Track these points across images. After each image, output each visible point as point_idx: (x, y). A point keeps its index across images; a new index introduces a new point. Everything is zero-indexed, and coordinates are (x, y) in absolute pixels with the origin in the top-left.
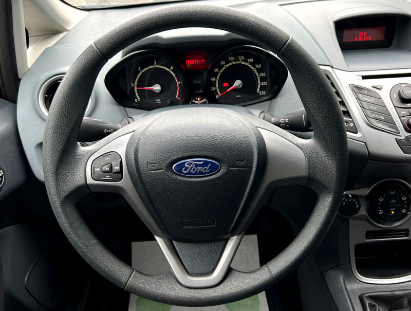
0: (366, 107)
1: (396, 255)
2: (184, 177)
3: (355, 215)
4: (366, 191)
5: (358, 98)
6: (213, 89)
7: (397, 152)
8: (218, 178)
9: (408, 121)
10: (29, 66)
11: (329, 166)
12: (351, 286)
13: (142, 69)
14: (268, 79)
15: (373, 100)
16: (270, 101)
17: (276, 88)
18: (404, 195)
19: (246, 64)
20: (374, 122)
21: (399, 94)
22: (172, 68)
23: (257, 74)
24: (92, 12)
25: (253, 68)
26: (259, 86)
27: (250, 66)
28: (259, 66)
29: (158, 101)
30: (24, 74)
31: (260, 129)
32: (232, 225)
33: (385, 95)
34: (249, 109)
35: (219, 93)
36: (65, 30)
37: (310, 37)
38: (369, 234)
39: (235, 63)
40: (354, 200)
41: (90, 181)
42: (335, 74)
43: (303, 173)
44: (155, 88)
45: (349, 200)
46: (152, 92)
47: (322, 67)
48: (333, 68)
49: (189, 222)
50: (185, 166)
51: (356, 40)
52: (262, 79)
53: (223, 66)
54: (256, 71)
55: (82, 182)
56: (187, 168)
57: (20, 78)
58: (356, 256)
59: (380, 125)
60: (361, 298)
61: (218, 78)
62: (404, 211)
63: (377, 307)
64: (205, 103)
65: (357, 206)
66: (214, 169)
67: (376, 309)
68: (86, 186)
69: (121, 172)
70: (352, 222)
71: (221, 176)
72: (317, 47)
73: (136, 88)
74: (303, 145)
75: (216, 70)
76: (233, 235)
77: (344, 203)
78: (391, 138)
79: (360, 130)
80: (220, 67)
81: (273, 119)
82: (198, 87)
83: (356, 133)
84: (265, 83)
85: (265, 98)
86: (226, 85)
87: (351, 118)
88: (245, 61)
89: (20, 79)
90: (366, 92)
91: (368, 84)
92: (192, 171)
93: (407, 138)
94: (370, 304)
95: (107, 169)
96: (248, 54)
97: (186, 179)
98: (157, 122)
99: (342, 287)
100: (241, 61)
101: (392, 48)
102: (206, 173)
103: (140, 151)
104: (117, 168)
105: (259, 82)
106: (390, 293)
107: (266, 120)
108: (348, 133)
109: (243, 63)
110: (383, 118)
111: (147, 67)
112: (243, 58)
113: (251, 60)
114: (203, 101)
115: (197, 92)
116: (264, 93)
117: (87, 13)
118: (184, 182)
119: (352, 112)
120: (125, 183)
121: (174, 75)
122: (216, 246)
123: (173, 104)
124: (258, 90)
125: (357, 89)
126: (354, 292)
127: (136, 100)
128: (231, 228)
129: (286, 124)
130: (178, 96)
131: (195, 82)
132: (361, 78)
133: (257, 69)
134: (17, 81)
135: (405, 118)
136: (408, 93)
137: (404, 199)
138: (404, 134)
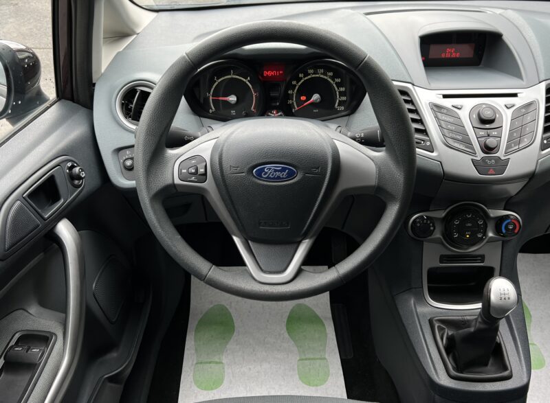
0: (444, 126)
1: (472, 284)
2: (264, 181)
3: (429, 238)
4: (442, 214)
5: (436, 117)
6: (290, 102)
7: (473, 173)
8: (294, 183)
9: (485, 143)
10: (103, 71)
11: (397, 176)
12: (421, 309)
13: (218, 79)
14: (348, 94)
15: (451, 120)
16: (348, 117)
17: (354, 103)
18: (480, 218)
19: (325, 77)
20: (451, 142)
21: (479, 115)
22: (249, 78)
23: (336, 89)
24: (161, 13)
25: (332, 82)
26: (338, 101)
27: (330, 80)
28: (338, 80)
29: (233, 112)
30: (97, 80)
31: (335, 141)
32: (305, 228)
33: (464, 115)
34: (327, 123)
35: (296, 106)
36: (134, 33)
37: (393, 52)
38: (443, 258)
39: (314, 76)
40: (429, 222)
41: (177, 181)
42: (415, 91)
43: (373, 182)
44: (230, 99)
45: (423, 221)
46: (227, 103)
47: (395, 83)
48: (413, 85)
49: (265, 223)
50: (264, 171)
51: (443, 56)
52: (341, 94)
53: (301, 78)
54: (335, 85)
55: (170, 182)
56: (266, 173)
57: (94, 82)
58: (428, 282)
59: (457, 145)
60: (431, 322)
61: (296, 90)
62: (479, 236)
63: (446, 330)
64: (281, 115)
65: (432, 228)
66: (291, 175)
67: (444, 332)
68: (173, 186)
69: (205, 174)
70: (426, 246)
71: (298, 181)
72: (400, 63)
73: (211, 98)
74: (375, 157)
75: (294, 83)
76: (304, 239)
77: (418, 225)
78: (467, 159)
79: (437, 149)
80: (299, 80)
81: (349, 134)
82: (275, 99)
83: (432, 152)
84: (344, 98)
85: (343, 114)
86: (303, 98)
87: (428, 136)
88: (325, 74)
89: (94, 85)
90: (445, 111)
91: (448, 103)
92: (270, 176)
93: (483, 159)
94: (438, 327)
95: (193, 171)
96: (328, 67)
97: (265, 183)
98: (239, 130)
99: (412, 310)
100: (320, 74)
101: (481, 66)
102: (283, 178)
103: (224, 155)
104: (202, 171)
105: (338, 96)
106: (460, 318)
107: (342, 134)
108: (417, 149)
109: (322, 76)
110: (459, 137)
111: (224, 76)
112: (322, 71)
113: (331, 74)
114: (279, 114)
115: (274, 104)
116: (342, 108)
117: (155, 14)
118: (263, 185)
119: (430, 131)
120: (209, 185)
121: (250, 86)
122: (290, 248)
123: (249, 115)
124: (336, 105)
125: (436, 108)
126: (424, 315)
127: (211, 111)
128: (303, 231)
129: (362, 138)
130: (254, 109)
131: (271, 95)
132: (441, 96)
133: (336, 83)
134: (91, 86)
135: (483, 139)
136: (487, 114)
137: (480, 223)
138: (480, 155)
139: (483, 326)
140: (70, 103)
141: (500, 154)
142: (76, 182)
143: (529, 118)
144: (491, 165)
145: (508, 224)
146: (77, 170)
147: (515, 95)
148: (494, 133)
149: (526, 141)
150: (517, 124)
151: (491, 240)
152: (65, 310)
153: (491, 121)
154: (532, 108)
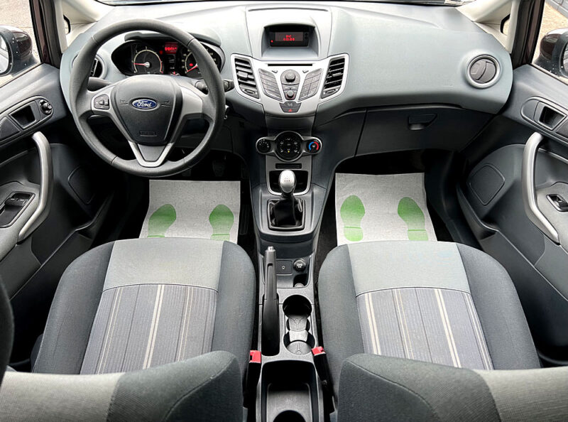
0: (265, 83)
3: (268, 153)
4: (274, 138)
5: (262, 77)
6: (183, 67)
7: (279, 111)
8: (155, 110)
9: (287, 93)
10: (68, 45)
12: (264, 195)
13: (138, 52)
15: (270, 79)
18: (296, 140)
20: (269, 93)
21: (286, 77)
22: (157, 52)
29: (149, 73)
30: (64, 51)
31: (182, 87)
33: (278, 77)
35: (187, 70)
36: (94, 21)
38: (277, 166)
40: (266, 143)
41: (93, 109)
42: (254, 62)
43: (200, 111)
44: (146, 65)
45: (263, 143)
46: (144, 66)
48: (253, 58)
49: (143, 133)
51: (284, 40)
55: (89, 109)
61: (186, 60)
62: (296, 151)
65: (269, 147)
66: (153, 105)
68: (91, 111)
69: (108, 105)
70: (267, 158)
71: (158, 109)
73: (135, 64)
75: (185, 55)
76: (168, 143)
78: (277, 102)
79: (261, 97)
80: (187, 53)
82: (172, 65)
83: (258, 99)
86: (190, 65)
87: (257, 89)
89: (62, 54)
90: (267, 74)
91: (270, 69)
92: (142, 105)
93: (286, 103)
94: (270, 204)
95: (102, 103)
99: (259, 195)
101: (308, 47)
102: (149, 107)
103: (117, 94)
104: (106, 103)
110: (274, 90)
111: (142, 50)
114: (177, 74)
117: (113, 8)
118: (139, 111)
119: (258, 86)
120: (111, 111)
121: (158, 56)
122: (160, 148)
125: (263, 72)
126: (265, 198)
127: (135, 72)
128: (165, 138)
130: (161, 70)
131: (170, 62)
132: (267, 65)
134: (61, 55)
135: (287, 91)
136: (290, 76)
137: (296, 143)
138: (284, 100)
139: (283, 199)
140: (49, 65)
141: (296, 100)
142: (47, 112)
143: (316, 79)
144: (290, 107)
145: (313, 144)
146: (46, 104)
147: (311, 65)
148: (294, 87)
149: (312, 93)
150: (308, 82)
151: (304, 155)
152: (39, 183)
153: (292, 81)
154: (319, 73)
